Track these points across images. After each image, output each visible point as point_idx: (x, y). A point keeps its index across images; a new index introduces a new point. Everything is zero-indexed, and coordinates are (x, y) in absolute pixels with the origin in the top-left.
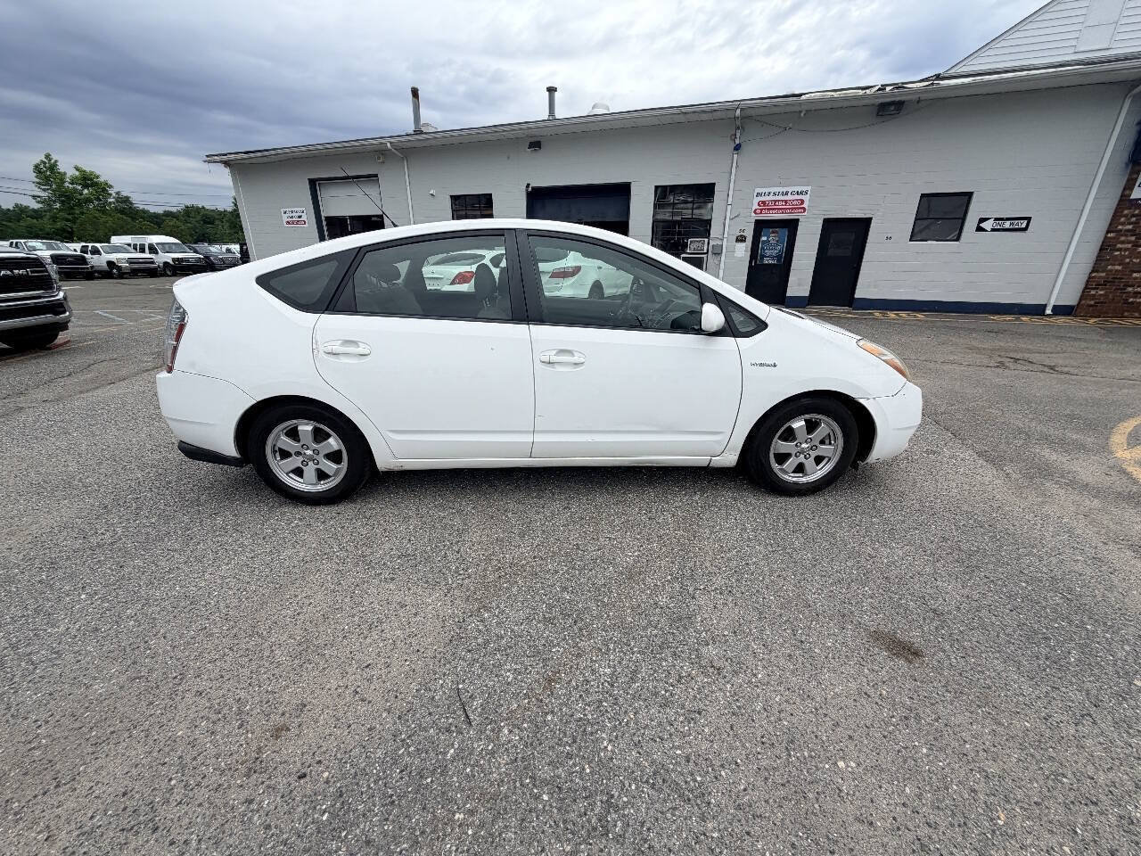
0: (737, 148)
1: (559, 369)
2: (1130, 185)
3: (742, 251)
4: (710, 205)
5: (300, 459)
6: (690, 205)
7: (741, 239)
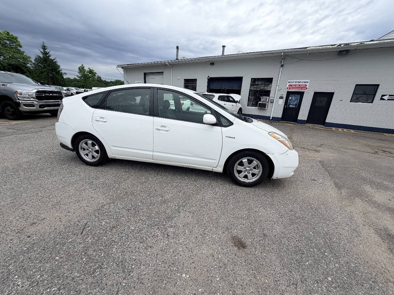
0: (282, 66)
1: (161, 132)
3: (282, 102)
4: (270, 85)
5: (88, 151)
6: (263, 85)
7: (281, 98)
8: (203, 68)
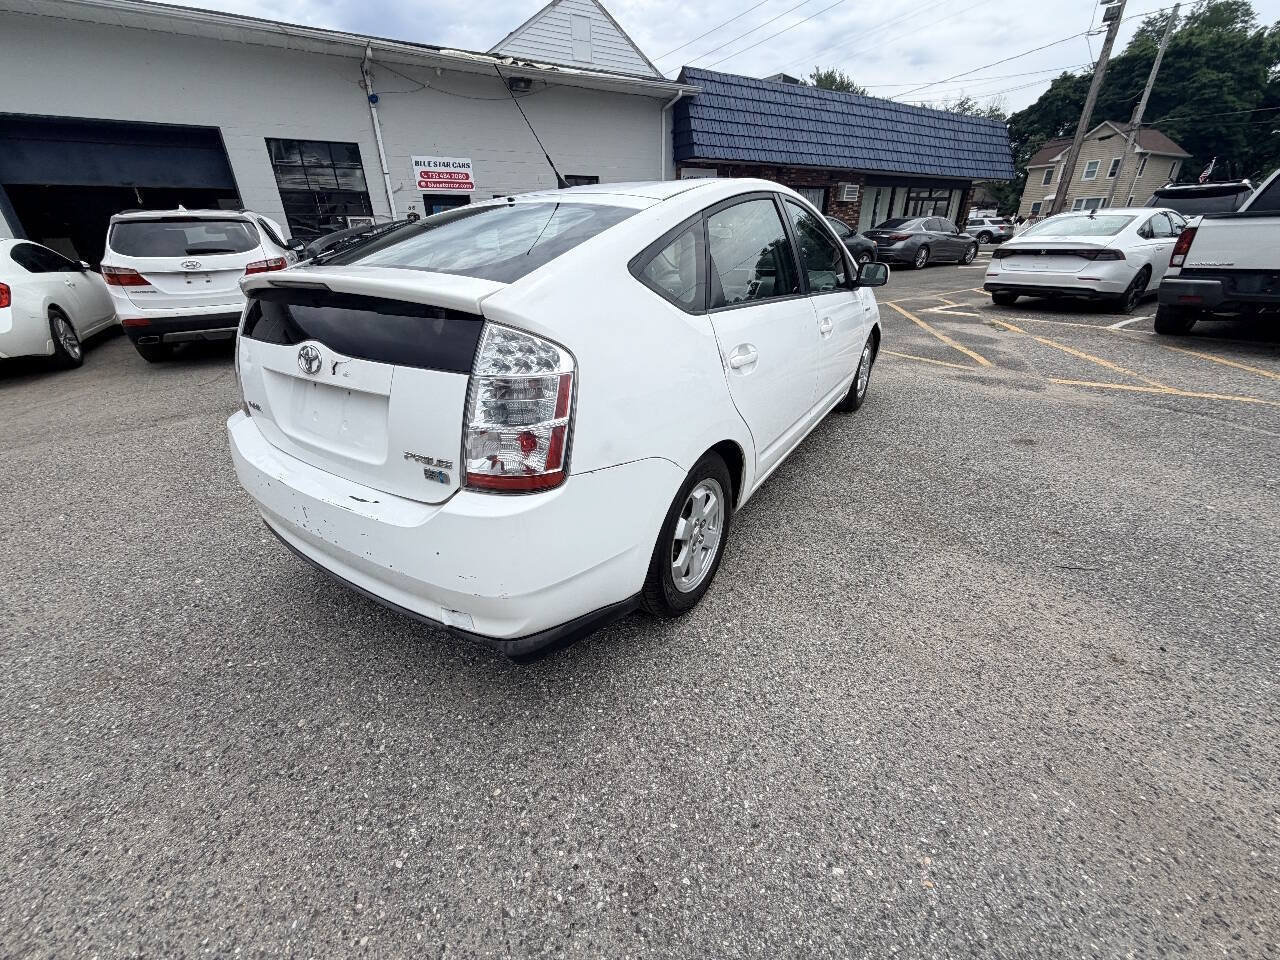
0: (373, 99)
4: (358, 173)
6: (330, 171)
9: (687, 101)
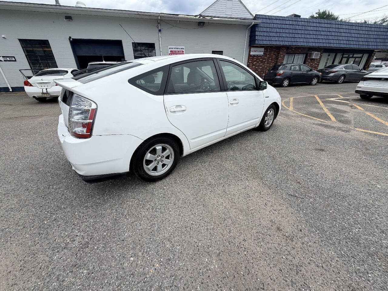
0: (160, 31)
1: (234, 106)
2: (250, 52)
4: (154, 51)
5: (157, 162)
8: (54, 22)
9: (255, 26)
